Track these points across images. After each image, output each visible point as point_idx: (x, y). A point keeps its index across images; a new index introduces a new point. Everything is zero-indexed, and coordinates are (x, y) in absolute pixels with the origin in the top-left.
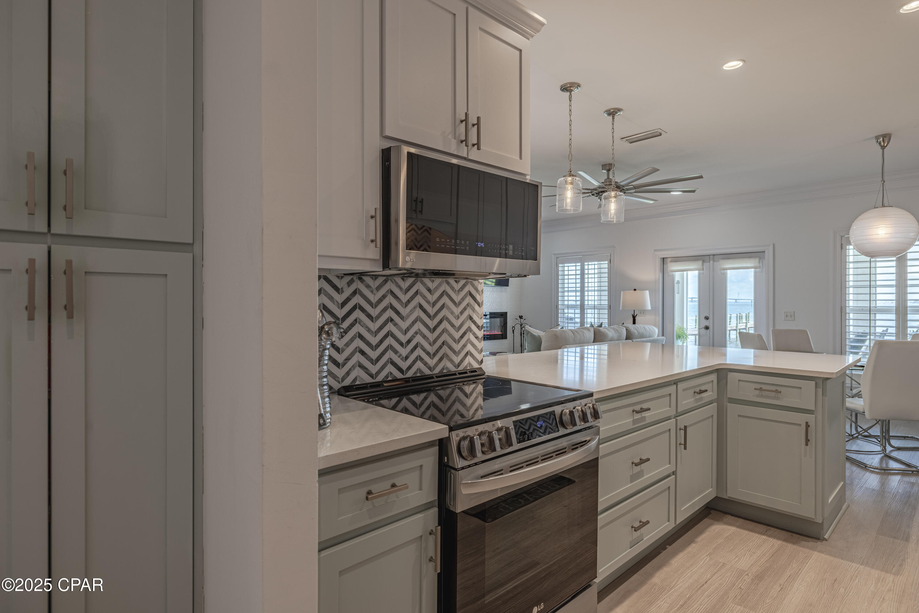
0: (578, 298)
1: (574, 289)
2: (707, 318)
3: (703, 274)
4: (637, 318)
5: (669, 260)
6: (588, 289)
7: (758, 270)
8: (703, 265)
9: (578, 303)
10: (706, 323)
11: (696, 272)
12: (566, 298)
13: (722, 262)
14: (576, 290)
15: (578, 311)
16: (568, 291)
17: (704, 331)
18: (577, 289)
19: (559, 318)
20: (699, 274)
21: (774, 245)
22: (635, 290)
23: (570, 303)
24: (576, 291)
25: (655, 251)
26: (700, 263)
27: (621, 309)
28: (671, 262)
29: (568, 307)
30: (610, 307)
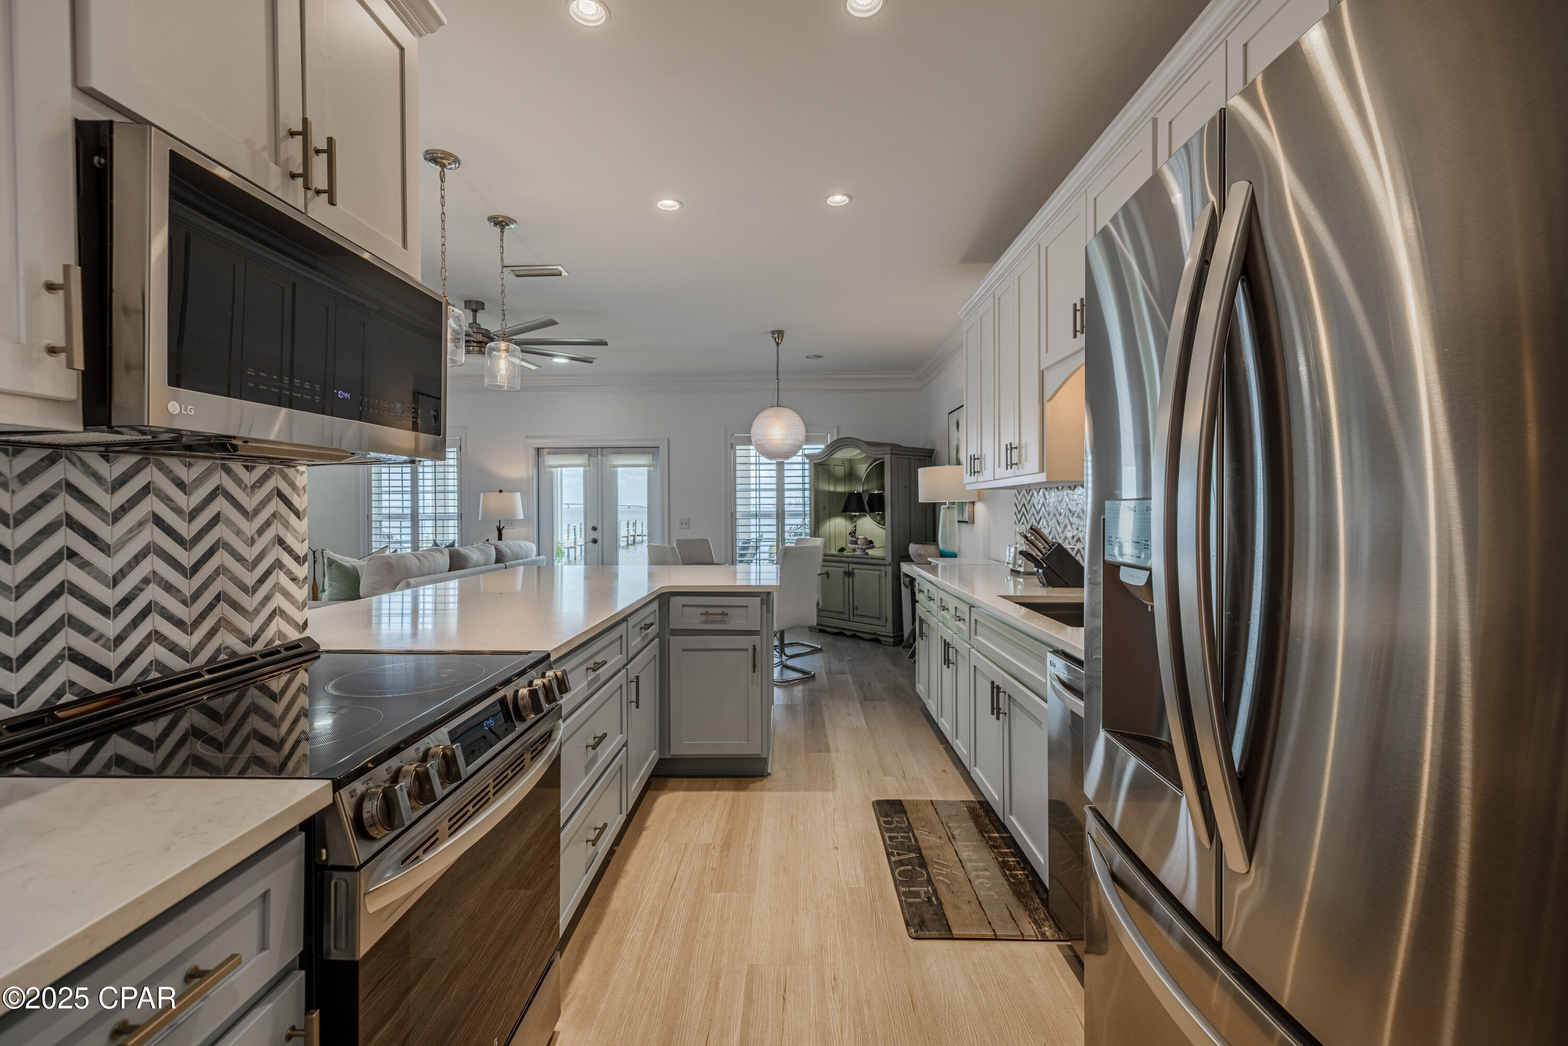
0: (408, 504)
1: (400, 489)
2: (594, 529)
3: (589, 471)
4: (504, 532)
5: (546, 451)
6: (424, 489)
7: (651, 468)
8: (589, 460)
9: (408, 511)
10: (594, 535)
11: (581, 469)
12: (385, 504)
13: (612, 457)
14: (402, 491)
15: (408, 524)
16: (389, 492)
17: (591, 544)
18: (405, 489)
19: (373, 536)
20: (585, 471)
21: (668, 439)
22: (501, 491)
23: (393, 511)
24: (403, 493)
25: (527, 437)
26: (586, 457)
27: (480, 519)
28: (548, 453)
29: (390, 517)
30: (460, 517)
